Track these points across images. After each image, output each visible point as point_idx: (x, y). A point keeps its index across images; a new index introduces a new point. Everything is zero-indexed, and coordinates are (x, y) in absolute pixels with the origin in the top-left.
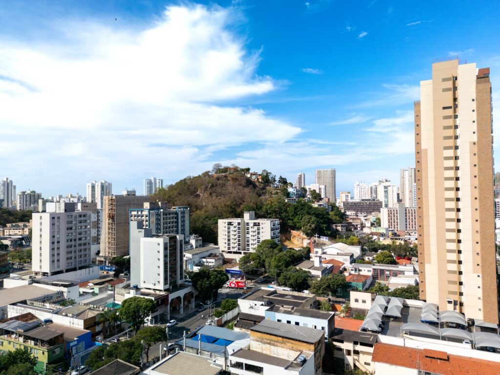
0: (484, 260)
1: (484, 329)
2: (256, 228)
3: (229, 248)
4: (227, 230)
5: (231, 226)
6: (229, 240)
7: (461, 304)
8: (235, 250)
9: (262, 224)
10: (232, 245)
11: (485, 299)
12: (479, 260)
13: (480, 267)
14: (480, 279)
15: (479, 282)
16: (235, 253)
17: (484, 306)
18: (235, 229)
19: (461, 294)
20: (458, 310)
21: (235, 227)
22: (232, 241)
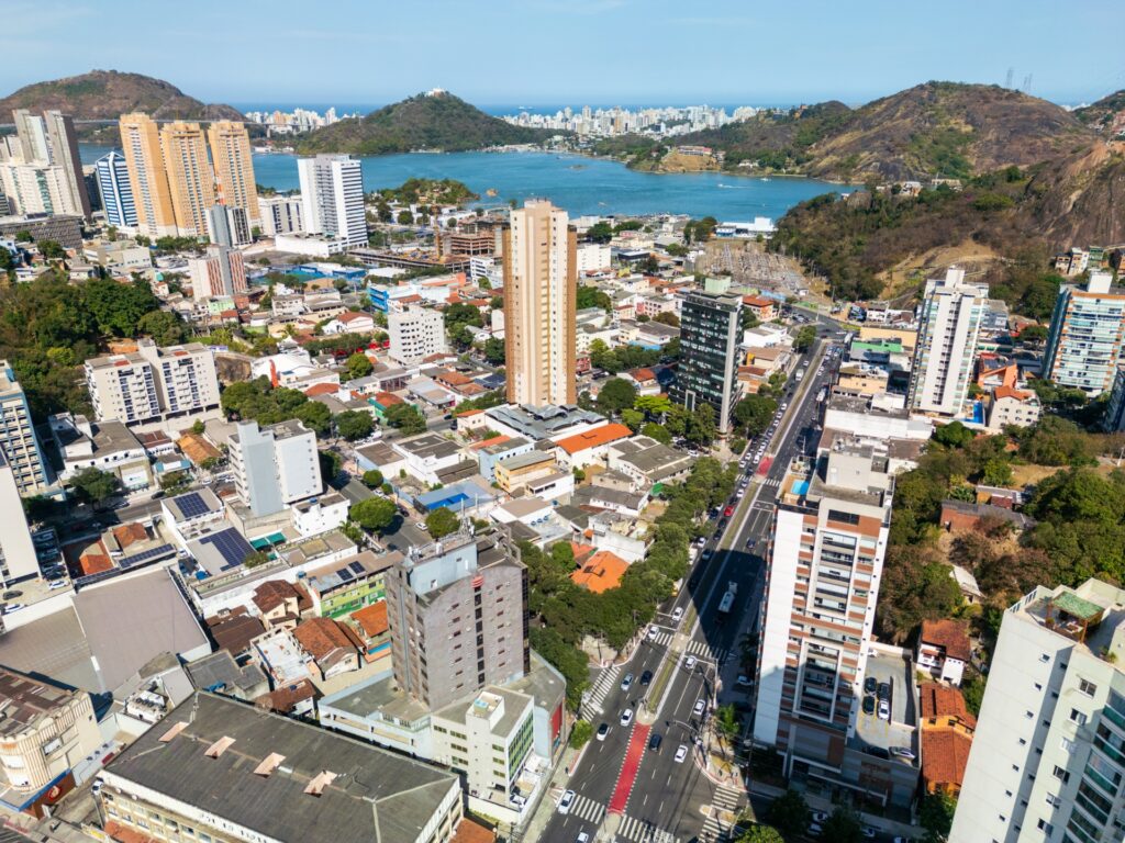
2: (184, 369)
3: (131, 416)
4: (120, 386)
5: (128, 377)
6: (128, 402)
8: (148, 415)
9: (197, 359)
10: (136, 410)
16: (145, 422)
18: (140, 380)
21: (138, 376)
22: (135, 403)
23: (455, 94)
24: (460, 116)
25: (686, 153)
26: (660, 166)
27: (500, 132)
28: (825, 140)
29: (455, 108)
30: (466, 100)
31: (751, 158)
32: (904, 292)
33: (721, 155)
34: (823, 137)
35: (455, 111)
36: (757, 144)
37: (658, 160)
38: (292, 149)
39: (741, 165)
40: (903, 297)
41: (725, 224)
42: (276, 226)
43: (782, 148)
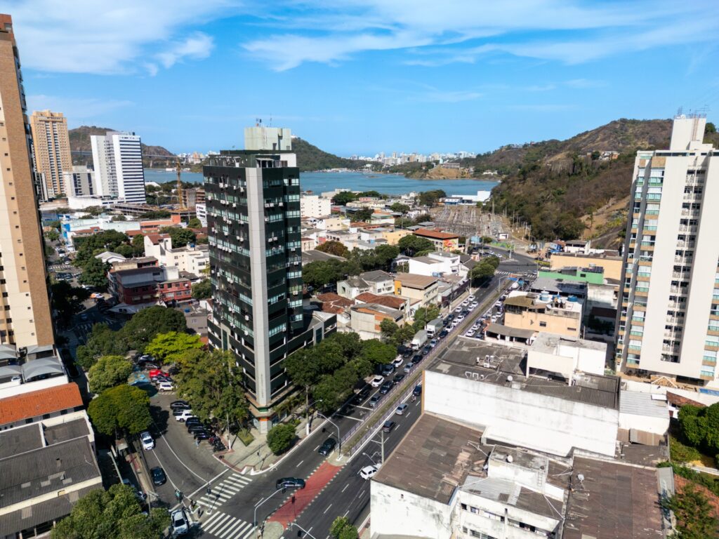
0: (31, 275)
1: (40, 355)
7: (11, 333)
11: (38, 321)
12: (25, 275)
13: (27, 285)
14: (29, 298)
15: (28, 301)
17: (38, 329)
19: (9, 321)
20: (7, 342)
23: (305, 140)
24: (305, 152)
25: (447, 167)
26: (427, 175)
27: (330, 161)
28: (545, 157)
29: (303, 147)
30: (311, 143)
31: (492, 169)
32: (607, 232)
33: (472, 169)
34: (544, 156)
35: (303, 149)
36: (497, 161)
37: (426, 171)
38: (189, 169)
39: (485, 173)
40: (605, 237)
41: (453, 196)
42: (77, 190)
43: (514, 163)
